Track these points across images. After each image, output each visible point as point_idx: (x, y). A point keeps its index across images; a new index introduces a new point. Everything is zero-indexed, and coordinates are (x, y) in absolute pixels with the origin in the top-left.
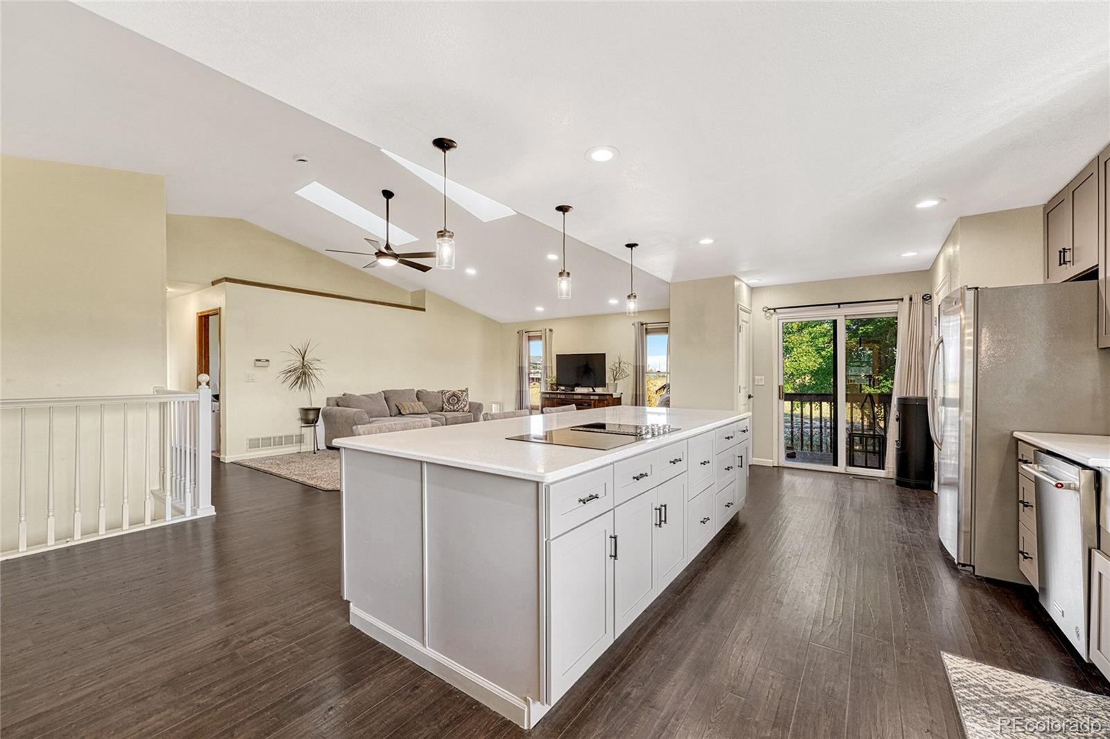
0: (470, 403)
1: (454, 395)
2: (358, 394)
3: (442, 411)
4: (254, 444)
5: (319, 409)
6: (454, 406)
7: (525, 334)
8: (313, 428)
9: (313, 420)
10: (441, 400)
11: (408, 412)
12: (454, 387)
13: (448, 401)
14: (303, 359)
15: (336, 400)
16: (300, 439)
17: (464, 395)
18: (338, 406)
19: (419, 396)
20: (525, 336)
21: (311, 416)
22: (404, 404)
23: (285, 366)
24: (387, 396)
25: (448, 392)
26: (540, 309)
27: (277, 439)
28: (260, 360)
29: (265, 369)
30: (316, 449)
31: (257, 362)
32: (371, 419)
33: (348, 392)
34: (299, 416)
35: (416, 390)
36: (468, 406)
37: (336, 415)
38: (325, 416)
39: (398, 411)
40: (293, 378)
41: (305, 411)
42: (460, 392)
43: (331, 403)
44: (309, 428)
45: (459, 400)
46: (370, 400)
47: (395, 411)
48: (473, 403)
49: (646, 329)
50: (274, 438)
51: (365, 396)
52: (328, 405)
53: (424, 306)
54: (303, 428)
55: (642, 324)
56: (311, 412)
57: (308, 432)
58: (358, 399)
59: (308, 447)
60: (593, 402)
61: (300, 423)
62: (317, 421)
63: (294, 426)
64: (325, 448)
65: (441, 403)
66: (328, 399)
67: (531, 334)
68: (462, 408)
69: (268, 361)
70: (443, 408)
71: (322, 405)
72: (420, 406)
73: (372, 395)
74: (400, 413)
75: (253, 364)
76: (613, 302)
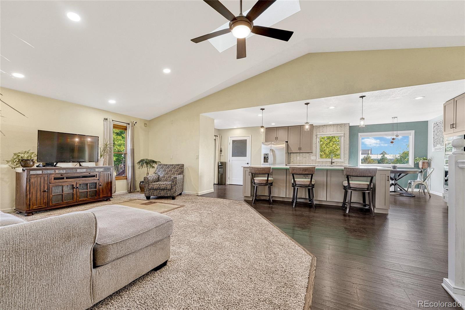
60: (98, 174)
76: (112, 102)
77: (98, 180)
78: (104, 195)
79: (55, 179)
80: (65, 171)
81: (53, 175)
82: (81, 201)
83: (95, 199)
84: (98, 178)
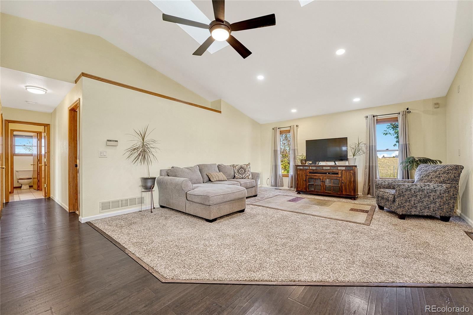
0: (252, 173)
1: (241, 167)
2: (182, 167)
3: (233, 178)
4: (105, 206)
5: (155, 178)
6: (242, 175)
7: (278, 130)
8: (150, 192)
9: (150, 187)
10: (233, 171)
11: (215, 180)
12: (241, 162)
13: (238, 172)
14: (143, 141)
15: (167, 172)
16: (141, 201)
17: (248, 168)
18: (169, 176)
19: (220, 168)
20: (278, 131)
21: (149, 184)
22: (212, 174)
23: (130, 145)
24: (201, 168)
25: (237, 166)
26: (294, 111)
27: (124, 202)
28: (111, 141)
29: (114, 148)
30: (152, 208)
31: (108, 142)
32: (194, 185)
33: (175, 166)
34: (140, 183)
35: (217, 164)
36: (251, 175)
37: (167, 183)
38: (159, 183)
39: (208, 178)
40: (136, 155)
41: (145, 180)
42: (246, 166)
43: (163, 174)
44: (148, 193)
45: (245, 171)
46: (190, 171)
47: (206, 179)
48: (254, 173)
49: (377, 120)
50: (122, 201)
51: (187, 168)
52: (161, 175)
53: (221, 110)
54: (143, 193)
55: (374, 116)
56: (149, 181)
57: (147, 195)
58: (182, 170)
59: (147, 206)
60: (340, 172)
61: (141, 189)
62: (154, 187)
63: (137, 191)
64: (159, 206)
65: (233, 173)
66: (161, 170)
67: (282, 129)
68: (247, 176)
69: (117, 141)
70: (235, 177)
71: (157, 175)
72: (221, 176)
73: (191, 167)
74: (210, 180)
75: (105, 144)
76: (357, 100)
77: (341, 177)
78: (347, 193)
79: (310, 173)
80: (315, 167)
81: (308, 170)
82: (326, 193)
83: (338, 194)
84: (340, 176)
